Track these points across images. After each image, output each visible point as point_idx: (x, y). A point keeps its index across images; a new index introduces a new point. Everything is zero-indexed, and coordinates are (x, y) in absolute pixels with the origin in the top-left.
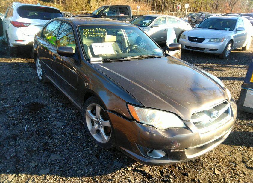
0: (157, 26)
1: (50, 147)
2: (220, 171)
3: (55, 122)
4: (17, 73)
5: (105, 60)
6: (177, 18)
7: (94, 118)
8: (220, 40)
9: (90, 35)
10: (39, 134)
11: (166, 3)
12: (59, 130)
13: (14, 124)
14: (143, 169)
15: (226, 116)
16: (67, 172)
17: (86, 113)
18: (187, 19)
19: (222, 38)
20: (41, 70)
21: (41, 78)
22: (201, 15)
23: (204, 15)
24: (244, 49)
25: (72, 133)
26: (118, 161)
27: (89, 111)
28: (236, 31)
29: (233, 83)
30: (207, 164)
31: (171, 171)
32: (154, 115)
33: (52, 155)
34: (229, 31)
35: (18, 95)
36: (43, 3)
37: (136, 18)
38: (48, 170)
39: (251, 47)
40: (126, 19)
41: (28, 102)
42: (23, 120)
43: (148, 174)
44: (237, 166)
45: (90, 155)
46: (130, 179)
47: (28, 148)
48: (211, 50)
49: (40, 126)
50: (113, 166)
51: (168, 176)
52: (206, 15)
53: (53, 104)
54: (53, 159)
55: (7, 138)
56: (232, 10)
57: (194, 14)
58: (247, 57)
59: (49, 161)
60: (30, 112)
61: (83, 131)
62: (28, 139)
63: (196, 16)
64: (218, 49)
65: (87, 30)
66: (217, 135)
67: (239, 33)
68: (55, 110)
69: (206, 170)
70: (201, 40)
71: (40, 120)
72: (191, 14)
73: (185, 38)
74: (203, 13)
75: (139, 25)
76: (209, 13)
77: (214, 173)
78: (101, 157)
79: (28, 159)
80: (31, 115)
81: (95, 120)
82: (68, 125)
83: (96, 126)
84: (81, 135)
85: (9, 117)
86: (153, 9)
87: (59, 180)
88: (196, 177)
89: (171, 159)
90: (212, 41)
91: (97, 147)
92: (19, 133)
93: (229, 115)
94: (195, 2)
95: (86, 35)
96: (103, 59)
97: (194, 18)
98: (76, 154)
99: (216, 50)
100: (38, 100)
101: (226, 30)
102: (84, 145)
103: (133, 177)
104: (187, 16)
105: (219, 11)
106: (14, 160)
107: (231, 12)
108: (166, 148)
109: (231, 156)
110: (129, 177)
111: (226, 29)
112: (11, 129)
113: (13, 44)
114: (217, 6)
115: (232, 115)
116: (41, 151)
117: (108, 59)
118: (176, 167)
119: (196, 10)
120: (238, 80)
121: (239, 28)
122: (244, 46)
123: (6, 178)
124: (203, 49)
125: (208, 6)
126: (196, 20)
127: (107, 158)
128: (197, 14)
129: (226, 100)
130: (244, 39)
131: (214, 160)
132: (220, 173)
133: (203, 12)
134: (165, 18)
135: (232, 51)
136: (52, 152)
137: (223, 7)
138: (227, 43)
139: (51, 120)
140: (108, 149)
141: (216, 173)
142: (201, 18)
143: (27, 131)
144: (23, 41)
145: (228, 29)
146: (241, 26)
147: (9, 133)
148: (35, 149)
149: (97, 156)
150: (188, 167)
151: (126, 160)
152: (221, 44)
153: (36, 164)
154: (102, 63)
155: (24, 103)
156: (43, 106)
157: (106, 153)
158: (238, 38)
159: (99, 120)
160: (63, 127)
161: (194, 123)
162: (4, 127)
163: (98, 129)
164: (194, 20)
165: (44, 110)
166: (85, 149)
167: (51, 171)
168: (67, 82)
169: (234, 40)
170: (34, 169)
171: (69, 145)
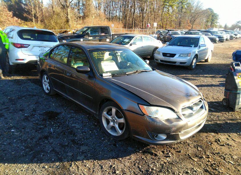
0: (135, 44)
1: (77, 142)
2: (201, 148)
3: (73, 125)
4: (21, 88)
5: (113, 75)
6: (150, 37)
7: (110, 118)
8: (188, 54)
9: (99, 56)
10: (64, 134)
11: (136, 22)
12: (79, 130)
13: (41, 128)
14: (150, 150)
15: (202, 110)
16: (97, 156)
17: (103, 115)
18: (157, 36)
19: (189, 54)
20: (48, 85)
21: (47, 91)
22: (168, 32)
23: (171, 32)
24: (206, 61)
25: (90, 131)
26: (130, 147)
27: (105, 113)
28: (200, 47)
29: (201, 89)
30: (192, 145)
31: (169, 151)
32: (157, 110)
33: (81, 147)
34: (194, 47)
35: (32, 106)
36: (24, 22)
37: (116, 37)
38: (83, 157)
39: (212, 59)
40: (107, 38)
41: (44, 112)
42: (47, 125)
43: (154, 153)
44: (212, 144)
45: (110, 145)
46: (143, 157)
47: (60, 144)
48: (181, 63)
49: (62, 128)
50: (129, 150)
51: (168, 154)
52: (172, 32)
53: (66, 111)
54: (83, 149)
55: (40, 139)
56: (193, 26)
57: (162, 31)
58: (210, 68)
59: (81, 151)
60: (50, 119)
61: (98, 130)
62: (57, 138)
63: (164, 33)
64: (186, 63)
65: (96, 53)
66: (198, 123)
67: (202, 48)
68: (69, 116)
69: (192, 148)
70: (173, 55)
71: (61, 124)
72: (159, 31)
73: (159, 54)
74: (169, 31)
75: (120, 43)
76: (174, 30)
77: (198, 150)
78: (118, 146)
79: (64, 151)
80: (52, 121)
81: (110, 119)
82: (85, 126)
83: (112, 124)
84: (97, 132)
85: (34, 123)
86: (125, 27)
87: (94, 162)
88: (186, 153)
89: (170, 140)
90: (182, 56)
91: (112, 140)
92: (48, 135)
93: (203, 109)
94: (161, 21)
95: (96, 56)
96: (112, 74)
97: (162, 35)
98: (99, 145)
99: (185, 63)
100: (51, 109)
101: (191, 47)
102: (103, 139)
103: (144, 156)
104: (157, 33)
105: (181, 27)
106: (54, 153)
107: (192, 28)
108: (167, 131)
109: (207, 138)
110: (142, 156)
111: (191, 45)
112: (40, 132)
113: (12, 63)
114: (180, 24)
115: (206, 110)
116: (72, 145)
117: (116, 74)
118: (171, 148)
119: (162, 27)
120: (205, 87)
121: (201, 44)
122: (206, 58)
123: (54, 164)
124: (175, 62)
125: (172, 23)
126: (164, 37)
127: (122, 146)
128: (164, 31)
129: (201, 100)
130: (206, 53)
131: (196, 142)
132: (201, 149)
133: (169, 29)
134: (141, 37)
135: (197, 63)
136: (80, 145)
137: (185, 24)
138: (193, 57)
139: (70, 123)
140: (121, 140)
141: (199, 149)
142: (168, 35)
143: (54, 132)
144: (23, 60)
145: (193, 46)
146: (203, 43)
147: (40, 135)
148: (66, 144)
149: (115, 145)
150: (180, 147)
151: (136, 146)
152: (189, 58)
153: (72, 154)
154: (111, 77)
155: (41, 112)
156: (58, 114)
157: (120, 143)
158: (201, 52)
159: (114, 119)
160: (81, 128)
161: (183, 114)
162: (34, 131)
163: (113, 125)
164: (162, 36)
165: (60, 116)
166: (104, 141)
167: (85, 157)
168: (81, 93)
169: (198, 54)
170: (72, 157)
171: (91, 140)
